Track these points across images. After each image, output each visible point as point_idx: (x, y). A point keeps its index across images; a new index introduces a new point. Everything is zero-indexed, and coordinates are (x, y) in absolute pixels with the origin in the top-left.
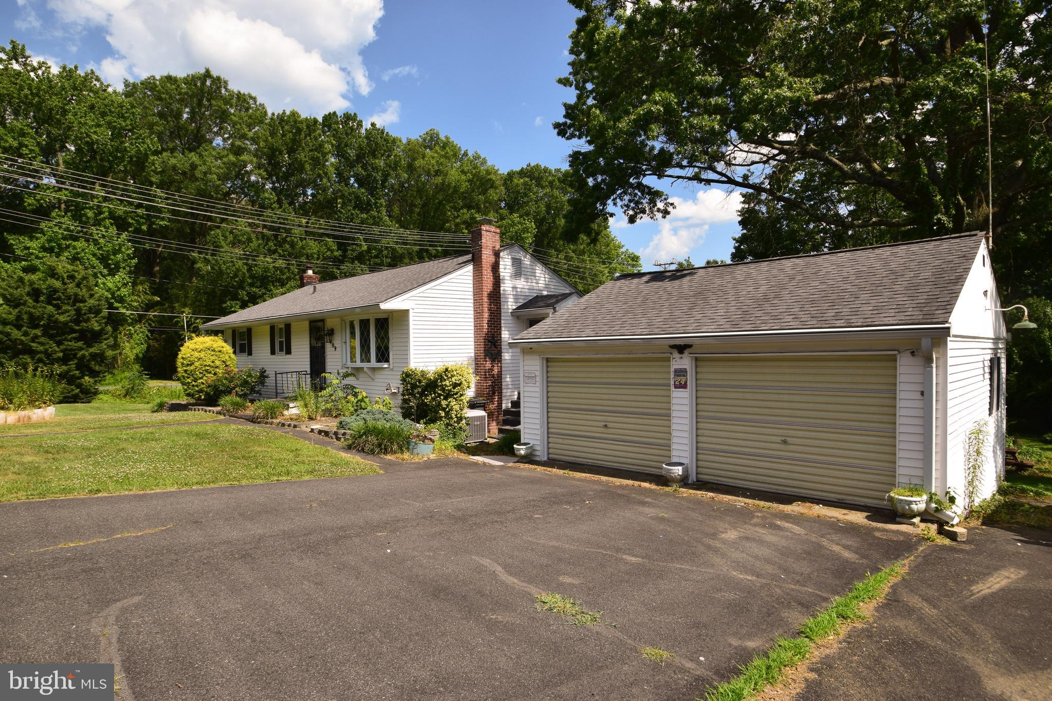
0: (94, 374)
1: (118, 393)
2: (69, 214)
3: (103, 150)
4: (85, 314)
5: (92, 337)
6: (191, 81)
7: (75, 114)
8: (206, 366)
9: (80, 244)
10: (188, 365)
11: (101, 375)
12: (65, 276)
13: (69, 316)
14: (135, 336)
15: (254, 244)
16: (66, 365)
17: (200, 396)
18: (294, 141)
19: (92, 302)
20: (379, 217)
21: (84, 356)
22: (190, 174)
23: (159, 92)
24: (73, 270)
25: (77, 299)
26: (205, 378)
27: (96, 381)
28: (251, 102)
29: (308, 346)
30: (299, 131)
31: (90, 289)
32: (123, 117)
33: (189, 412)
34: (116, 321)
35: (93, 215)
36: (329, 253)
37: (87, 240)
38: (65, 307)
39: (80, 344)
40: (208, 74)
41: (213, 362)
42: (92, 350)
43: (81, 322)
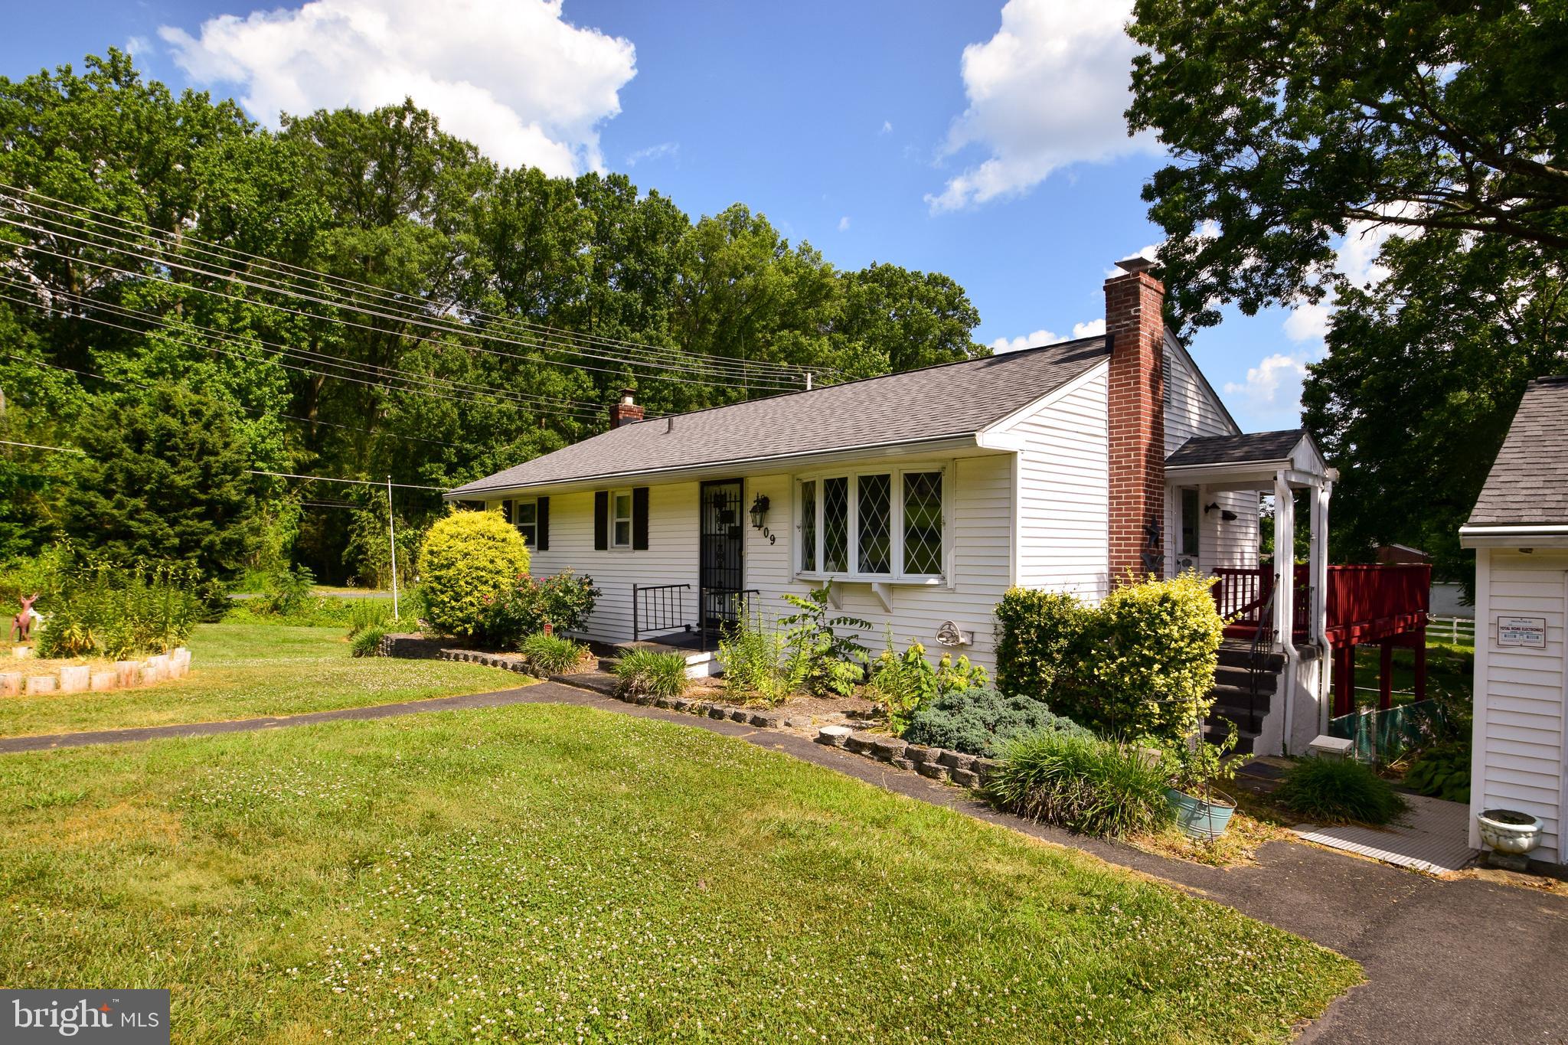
0: (226, 575)
1: (260, 605)
2: (190, 318)
3: (246, 220)
4: (216, 475)
5: (228, 513)
6: (380, 118)
7: (206, 161)
8: (477, 568)
9: (207, 367)
10: (442, 567)
11: (238, 577)
12: (187, 410)
13: (190, 477)
14: (282, 515)
15: (471, 374)
16: (183, 559)
17: (466, 630)
18: (536, 213)
19: (227, 455)
20: (657, 338)
21: (212, 544)
22: (376, 262)
23: (334, 132)
24: (200, 403)
25: (205, 450)
26: (476, 593)
27: (228, 587)
28: (470, 154)
29: (697, 534)
30: (546, 196)
31: (224, 433)
32: (278, 168)
33: (444, 663)
34: (260, 488)
35: (227, 323)
36: (580, 392)
37: (217, 361)
38: (185, 463)
39: (207, 524)
40: (409, 106)
41: (492, 562)
42: (225, 534)
43: (210, 487)
